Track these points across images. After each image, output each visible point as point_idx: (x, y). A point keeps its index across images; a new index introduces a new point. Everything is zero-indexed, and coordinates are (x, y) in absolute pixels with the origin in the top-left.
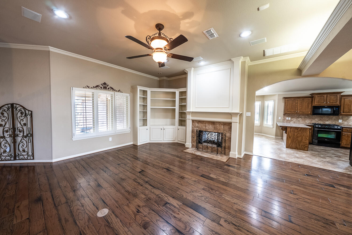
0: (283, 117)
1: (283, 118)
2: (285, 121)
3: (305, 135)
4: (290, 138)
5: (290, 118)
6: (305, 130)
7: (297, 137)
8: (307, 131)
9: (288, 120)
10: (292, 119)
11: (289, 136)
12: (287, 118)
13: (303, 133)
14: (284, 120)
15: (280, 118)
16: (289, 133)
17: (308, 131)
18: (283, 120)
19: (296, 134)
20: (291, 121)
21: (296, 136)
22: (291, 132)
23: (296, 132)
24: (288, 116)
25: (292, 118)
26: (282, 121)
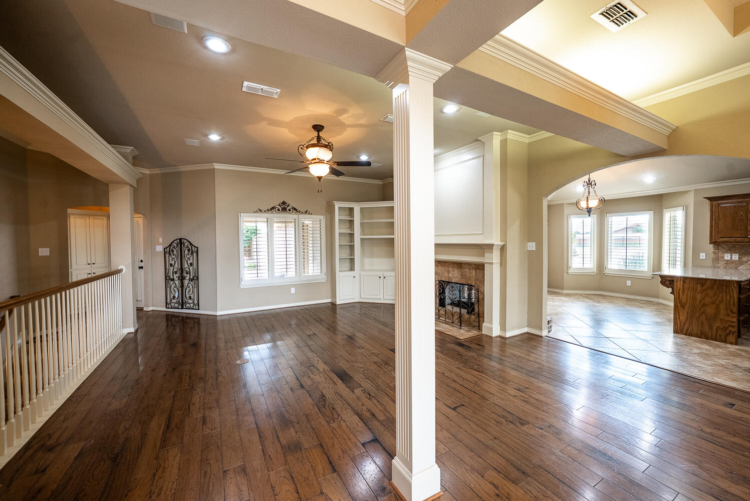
0: (714, 253)
1: (712, 255)
2: (721, 264)
3: (725, 300)
4: (683, 306)
5: (736, 257)
6: (724, 288)
7: (704, 305)
8: (732, 290)
9: (731, 262)
10: (745, 259)
11: (679, 303)
12: (727, 257)
13: (721, 295)
14: (716, 260)
15: (703, 256)
16: (681, 295)
17: (735, 291)
18: (713, 261)
19: (699, 297)
20: (740, 262)
21: (700, 301)
22: (686, 291)
23: (698, 291)
24: (730, 250)
25: (741, 255)
26: (711, 264)
